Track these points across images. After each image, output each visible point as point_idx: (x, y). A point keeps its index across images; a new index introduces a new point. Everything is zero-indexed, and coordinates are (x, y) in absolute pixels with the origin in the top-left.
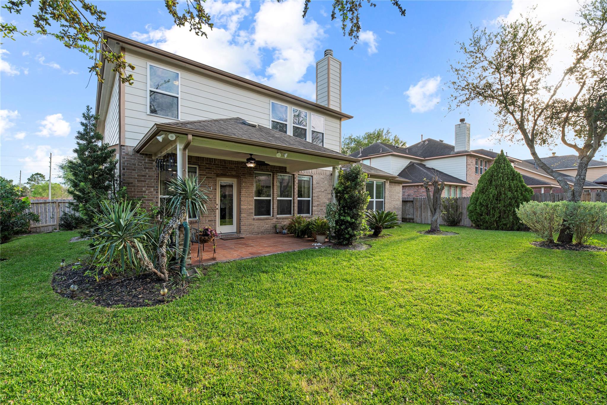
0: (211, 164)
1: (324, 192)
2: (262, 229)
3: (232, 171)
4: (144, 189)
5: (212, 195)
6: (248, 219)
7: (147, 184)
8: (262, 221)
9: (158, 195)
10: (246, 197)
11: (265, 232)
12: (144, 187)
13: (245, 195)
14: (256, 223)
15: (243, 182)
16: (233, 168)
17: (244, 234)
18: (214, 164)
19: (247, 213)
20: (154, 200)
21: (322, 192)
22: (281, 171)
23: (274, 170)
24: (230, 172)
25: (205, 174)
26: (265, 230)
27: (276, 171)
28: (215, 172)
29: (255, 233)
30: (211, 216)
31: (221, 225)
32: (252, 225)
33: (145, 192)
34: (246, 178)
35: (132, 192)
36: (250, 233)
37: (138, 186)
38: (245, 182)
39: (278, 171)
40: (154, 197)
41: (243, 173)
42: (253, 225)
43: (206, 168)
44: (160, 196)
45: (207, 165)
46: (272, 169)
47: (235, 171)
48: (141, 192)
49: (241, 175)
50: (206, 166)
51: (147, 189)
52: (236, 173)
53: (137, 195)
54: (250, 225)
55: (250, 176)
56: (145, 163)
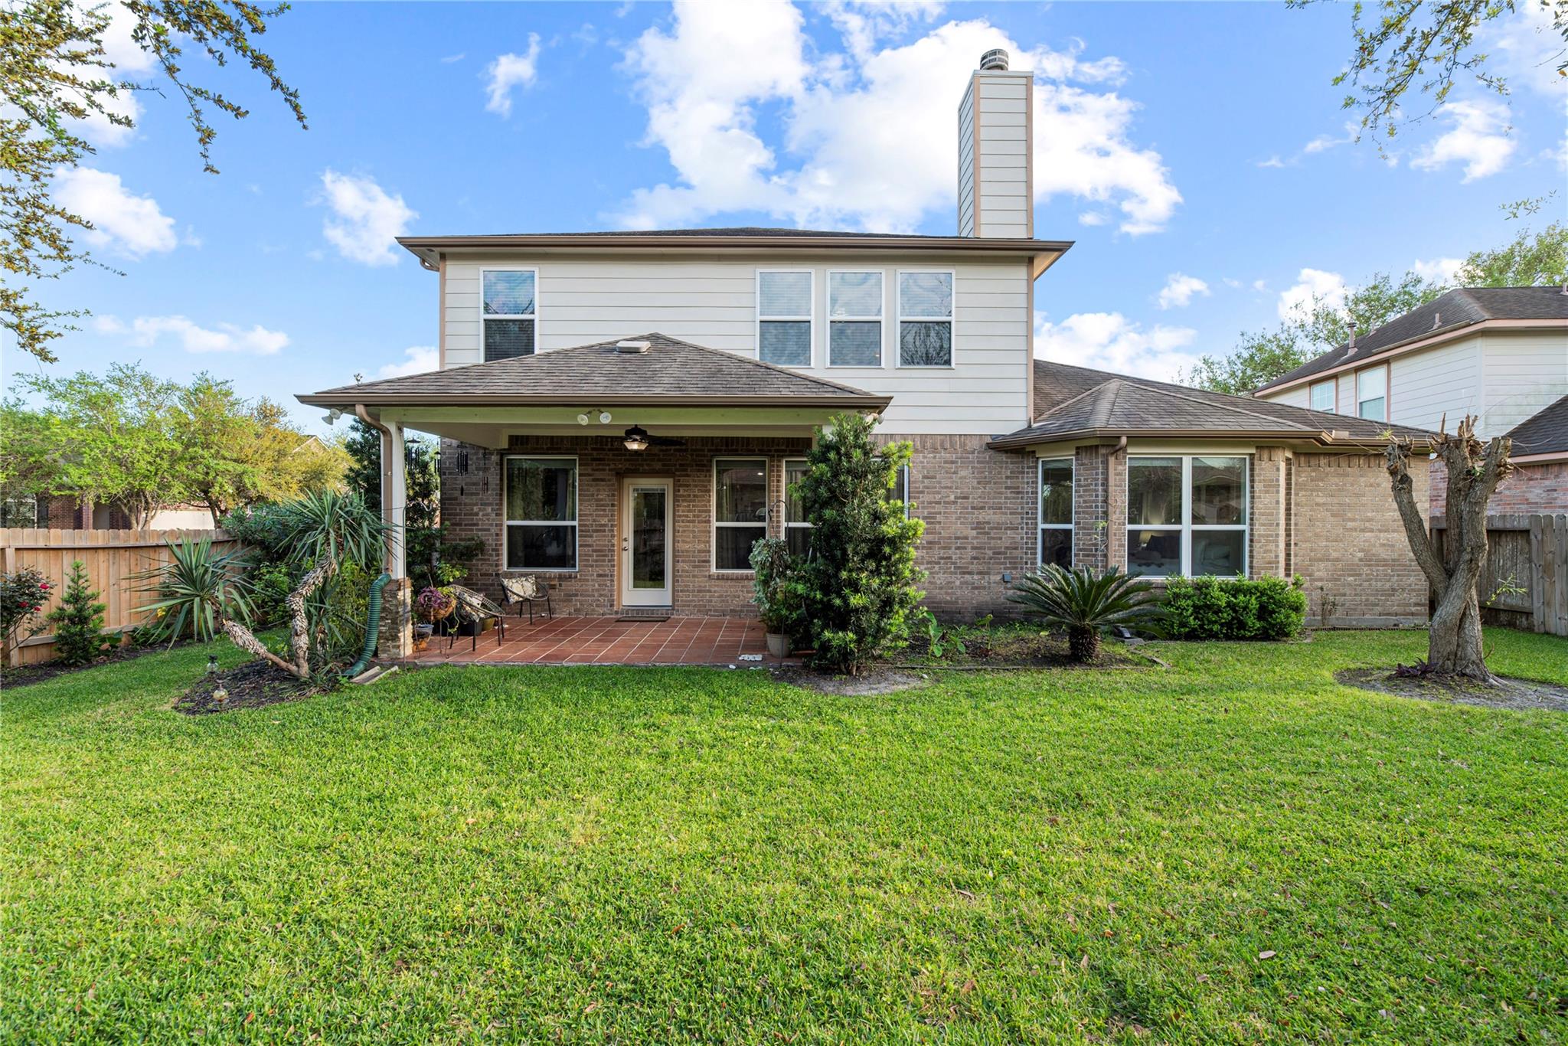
0: (604, 450)
1: (954, 503)
2: (735, 604)
3: (653, 460)
4: (475, 509)
5: (606, 519)
6: (694, 576)
7: (481, 499)
8: (733, 583)
9: (502, 520)
10: (689, 522)
11: (742, 611)
12: (476, 504)
13: (687, 516)
14: (718, 588)
15: (680, 486)
16: (655, 455)
17: (683, 611)
18: (609, 450)
19: (691, 561)
20: (494, 530)
21: (948, 503)
22: (791, 451)
23: (770, 451)
24: (648, 465)
25: (590, 472)
26: (743, 606)
27: (776, 451)
28: (612, 466)
29: (715, 611)
30: (602, 566)
31: (635, 586)
32: (704, 591)
33: (477, 514)
34: (688, 476)
35: (457, 515)
36: (699, 611)
37: (465, 504)
38: (688, 486)
39: (785, 451)
40: (491, 525)
41: (681, 465)
42: (710, 591)
43: (594, 460)
44: (507, 523)
45: (595, 453)
46: (765, 448)
47: (659, 460)
48: (471, 514)
49: (677, 470)
50: (591, 455)
51: (480, 510)
52: (663, 465)
53: (464, 520)
54: (699, 591)
55: (699, 471)
56: (477, 459)
